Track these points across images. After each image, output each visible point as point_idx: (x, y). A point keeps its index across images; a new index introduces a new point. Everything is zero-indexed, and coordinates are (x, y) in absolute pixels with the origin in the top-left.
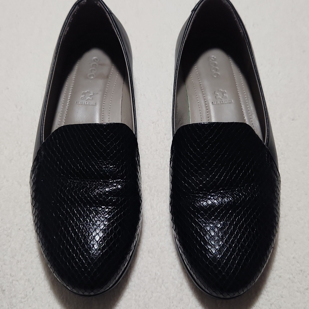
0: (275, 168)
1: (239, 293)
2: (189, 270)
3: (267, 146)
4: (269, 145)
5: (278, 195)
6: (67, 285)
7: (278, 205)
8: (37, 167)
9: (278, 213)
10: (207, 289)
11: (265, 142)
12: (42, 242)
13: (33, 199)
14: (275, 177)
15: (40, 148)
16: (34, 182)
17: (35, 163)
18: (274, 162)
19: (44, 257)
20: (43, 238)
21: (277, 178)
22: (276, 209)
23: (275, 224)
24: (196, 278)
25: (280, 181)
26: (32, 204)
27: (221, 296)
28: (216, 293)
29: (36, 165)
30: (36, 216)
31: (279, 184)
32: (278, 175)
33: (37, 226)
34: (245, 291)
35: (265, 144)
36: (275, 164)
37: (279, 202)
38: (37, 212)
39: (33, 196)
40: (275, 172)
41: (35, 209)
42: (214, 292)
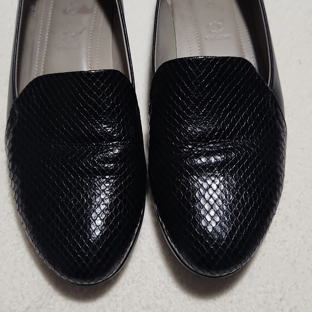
0: (281, 116)
1: (230, 270)
2: (171, 242)
3: (272, 88)
4: (274, 87)
5: (284, 149)
6: (61, 275)
7: (282, 162)
8: (11, 130)
9: (282, 172)
10: (191, 266)
11: (269, 84)
12: (26, 224)
13: (11, 171)
14: (281, 127)
15: (13, 105)
16: (10, 149)
17: (9, 125)
18: (280, 108)
19: (29, 241)
20: (26, 219)
21: (283, 129)
22: (280, 167)
23: (279, 186)
24: (178, 253)
25: (286, 132)
26: (10, 176)
27: (209, 274)
28: (202, 271)
29: (11, 128)
30: (16, 191)
31: (285, 135)
32: (284, 126)
33: (18, 204)
34: (238, 268)
35: (268, 86)
36: (281, 111)
37: (284, 158)
38: (17, 187)
39: (10, 167)
40: (280, 121)
41: (13, 183)
42: (199, 269)
